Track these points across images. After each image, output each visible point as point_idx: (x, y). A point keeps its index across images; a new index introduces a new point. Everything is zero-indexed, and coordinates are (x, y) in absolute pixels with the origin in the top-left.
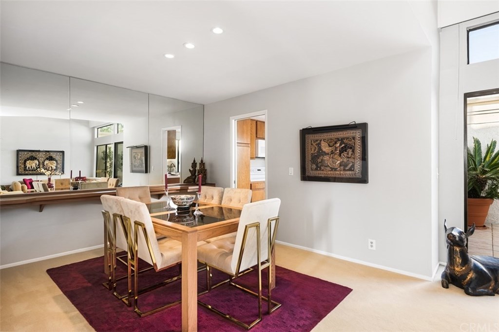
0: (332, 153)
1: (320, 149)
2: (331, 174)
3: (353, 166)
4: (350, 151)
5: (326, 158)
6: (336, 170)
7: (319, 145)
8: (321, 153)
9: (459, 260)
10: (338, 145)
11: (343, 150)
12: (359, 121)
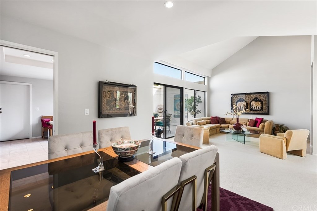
1: (113, 96)
2: (119, 112)
6: (122, 109)
10: (123, 95)
11: (126, 99)
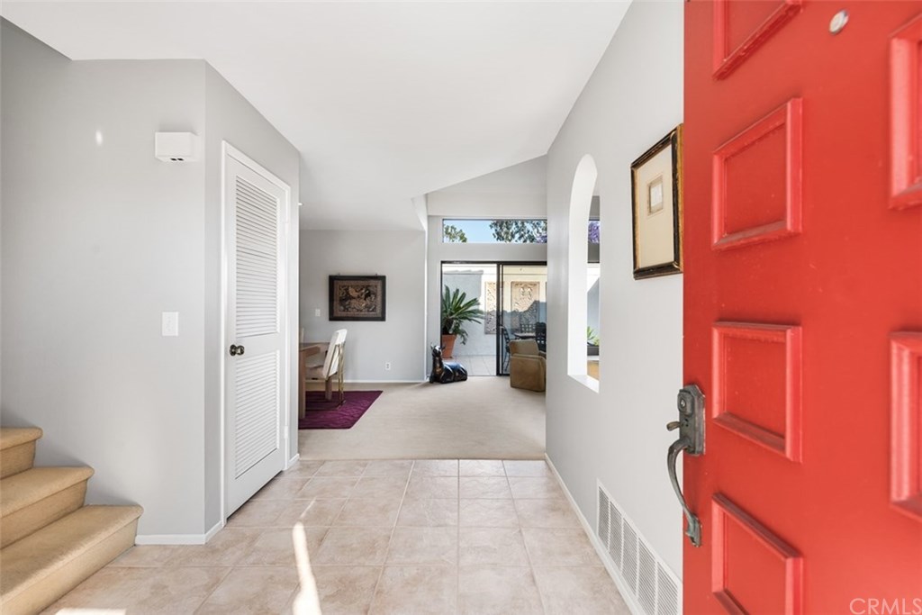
0: (359, 297)
1: (348, 293)
2: (356, 314)
3: (375, 308)
4: (373, 296)
5: (353, 301)
6: (361, 311)
7: (347, 290)
8: (349, 297)
9: (438, 365)
10: (364, 291)
11: (368, 295)
12: (380, 274)
